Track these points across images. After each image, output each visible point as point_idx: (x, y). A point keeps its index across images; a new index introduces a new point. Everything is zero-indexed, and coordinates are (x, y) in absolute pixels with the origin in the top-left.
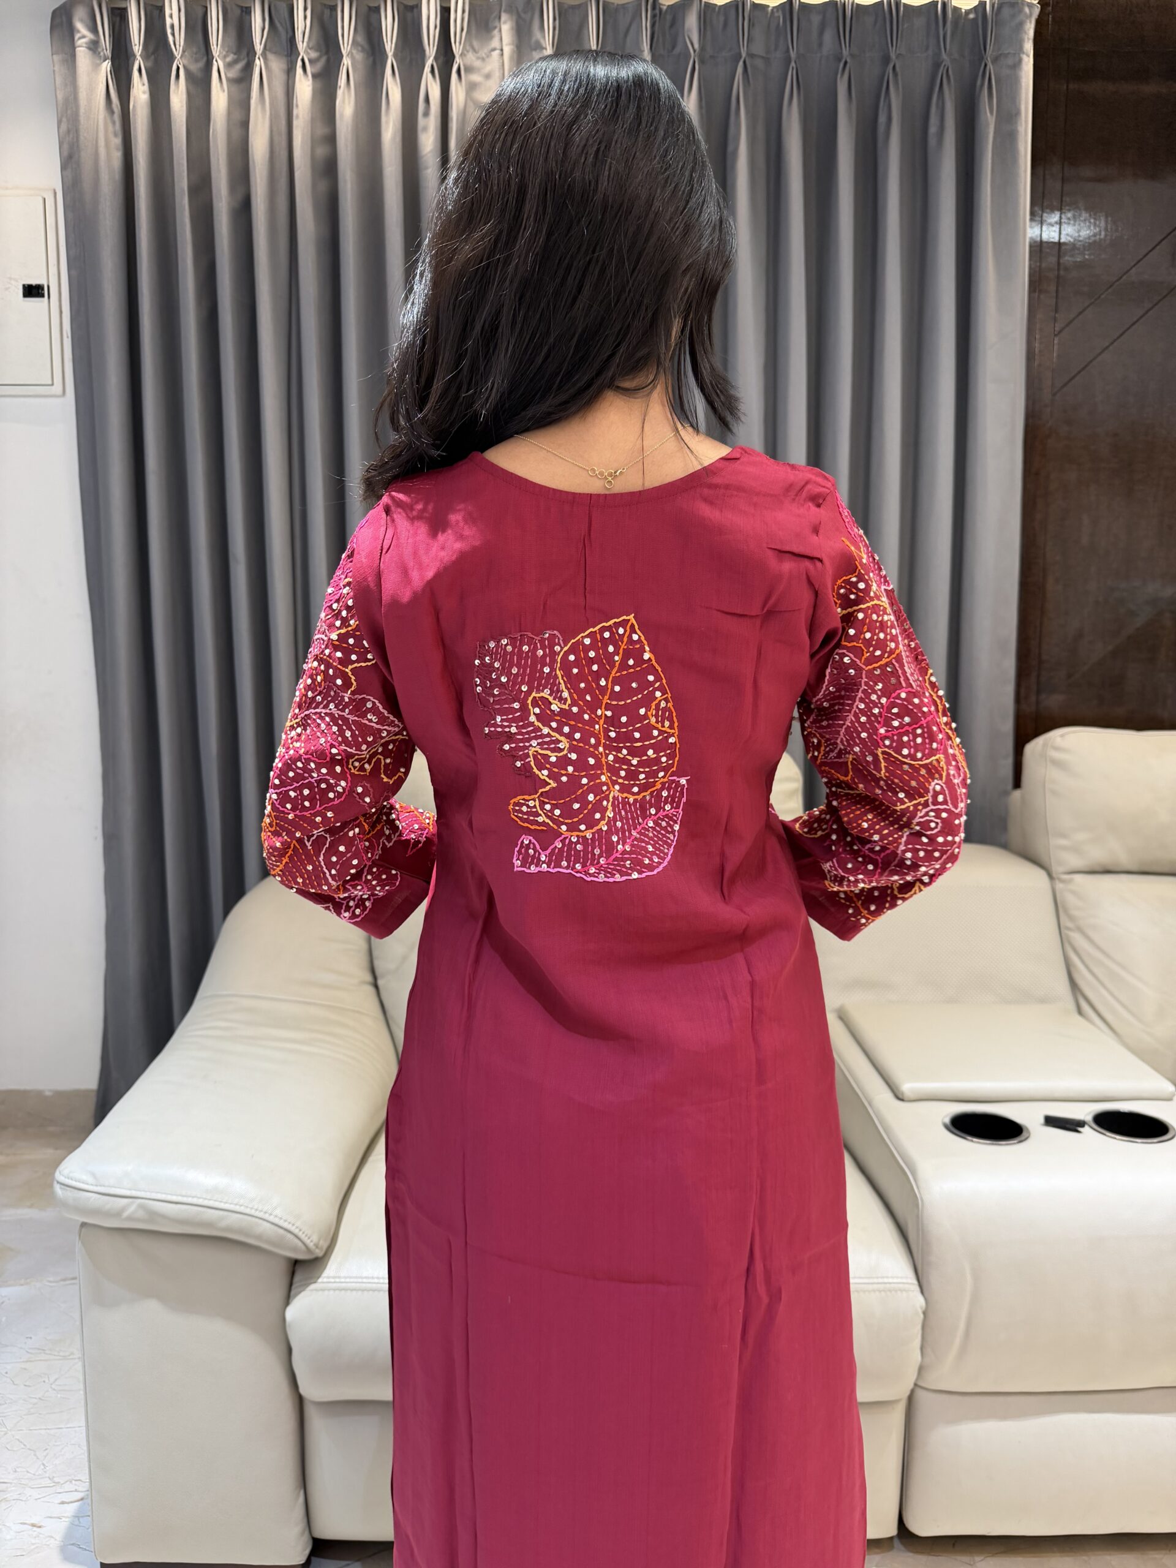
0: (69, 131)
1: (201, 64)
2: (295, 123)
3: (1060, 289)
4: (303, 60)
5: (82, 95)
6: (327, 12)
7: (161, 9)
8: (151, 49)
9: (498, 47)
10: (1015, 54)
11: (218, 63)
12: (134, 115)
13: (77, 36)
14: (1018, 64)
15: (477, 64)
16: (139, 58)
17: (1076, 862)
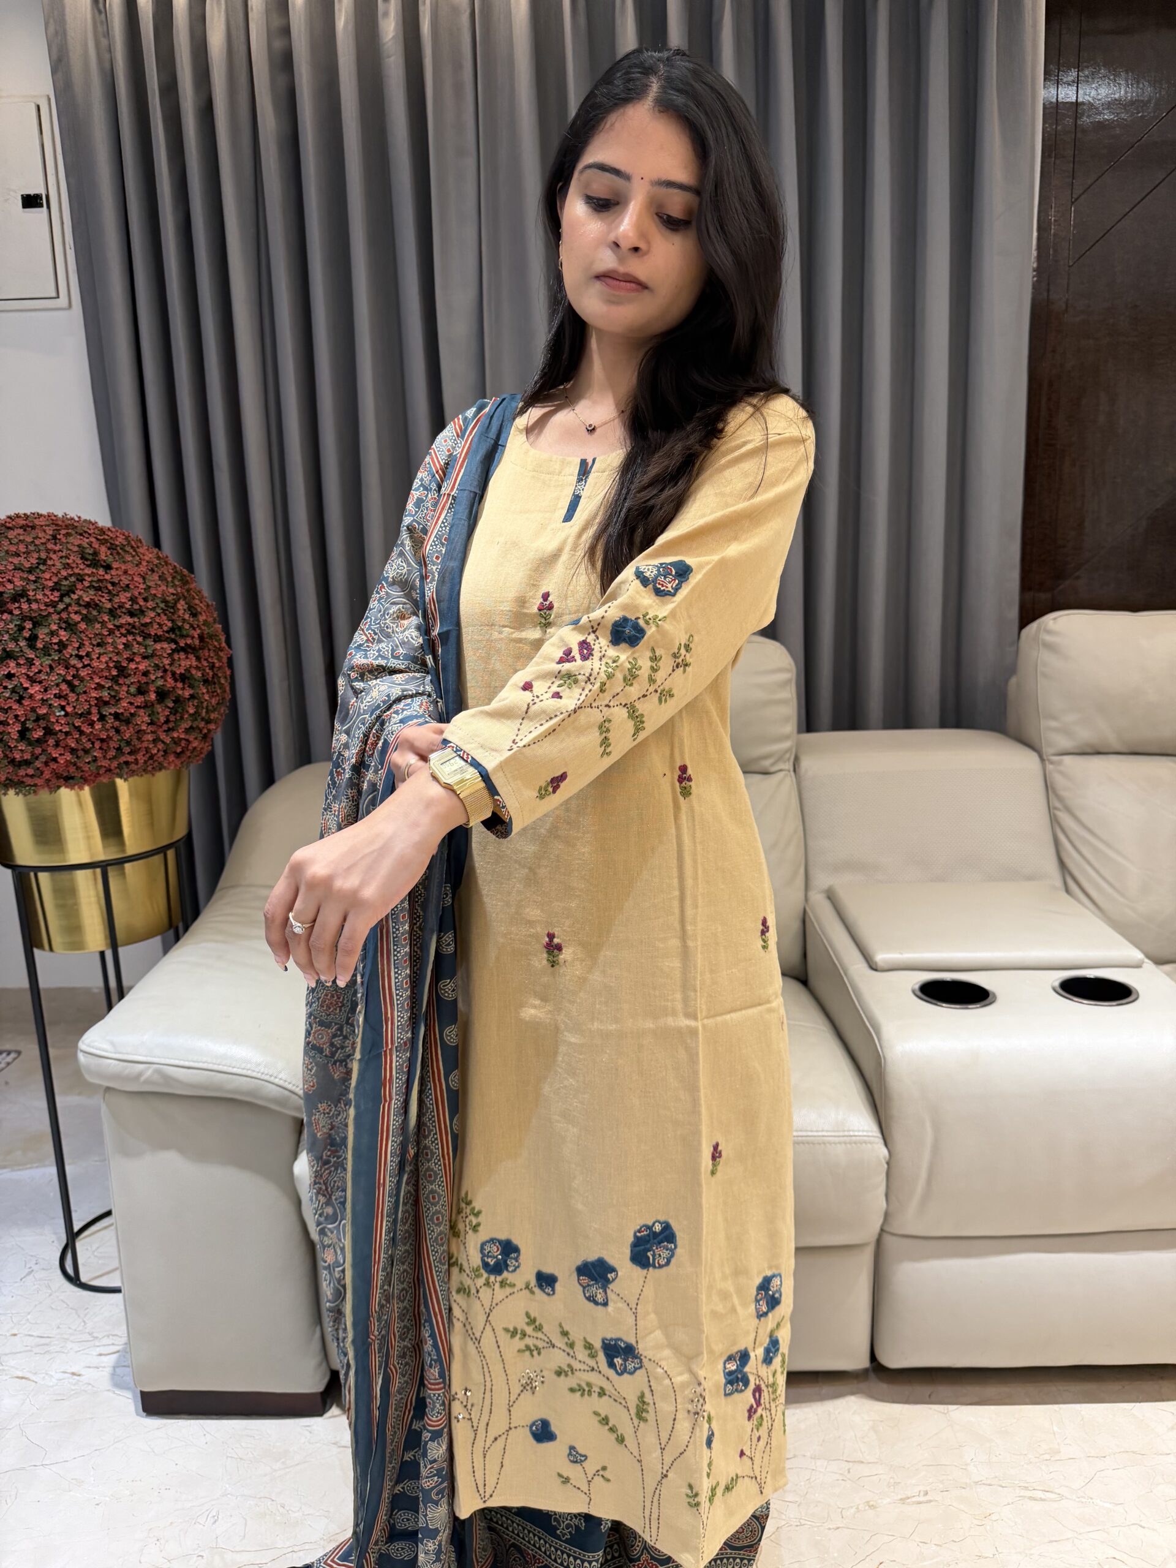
0: (56, 33)
3: (1076, 152)
17: (1066, 744)
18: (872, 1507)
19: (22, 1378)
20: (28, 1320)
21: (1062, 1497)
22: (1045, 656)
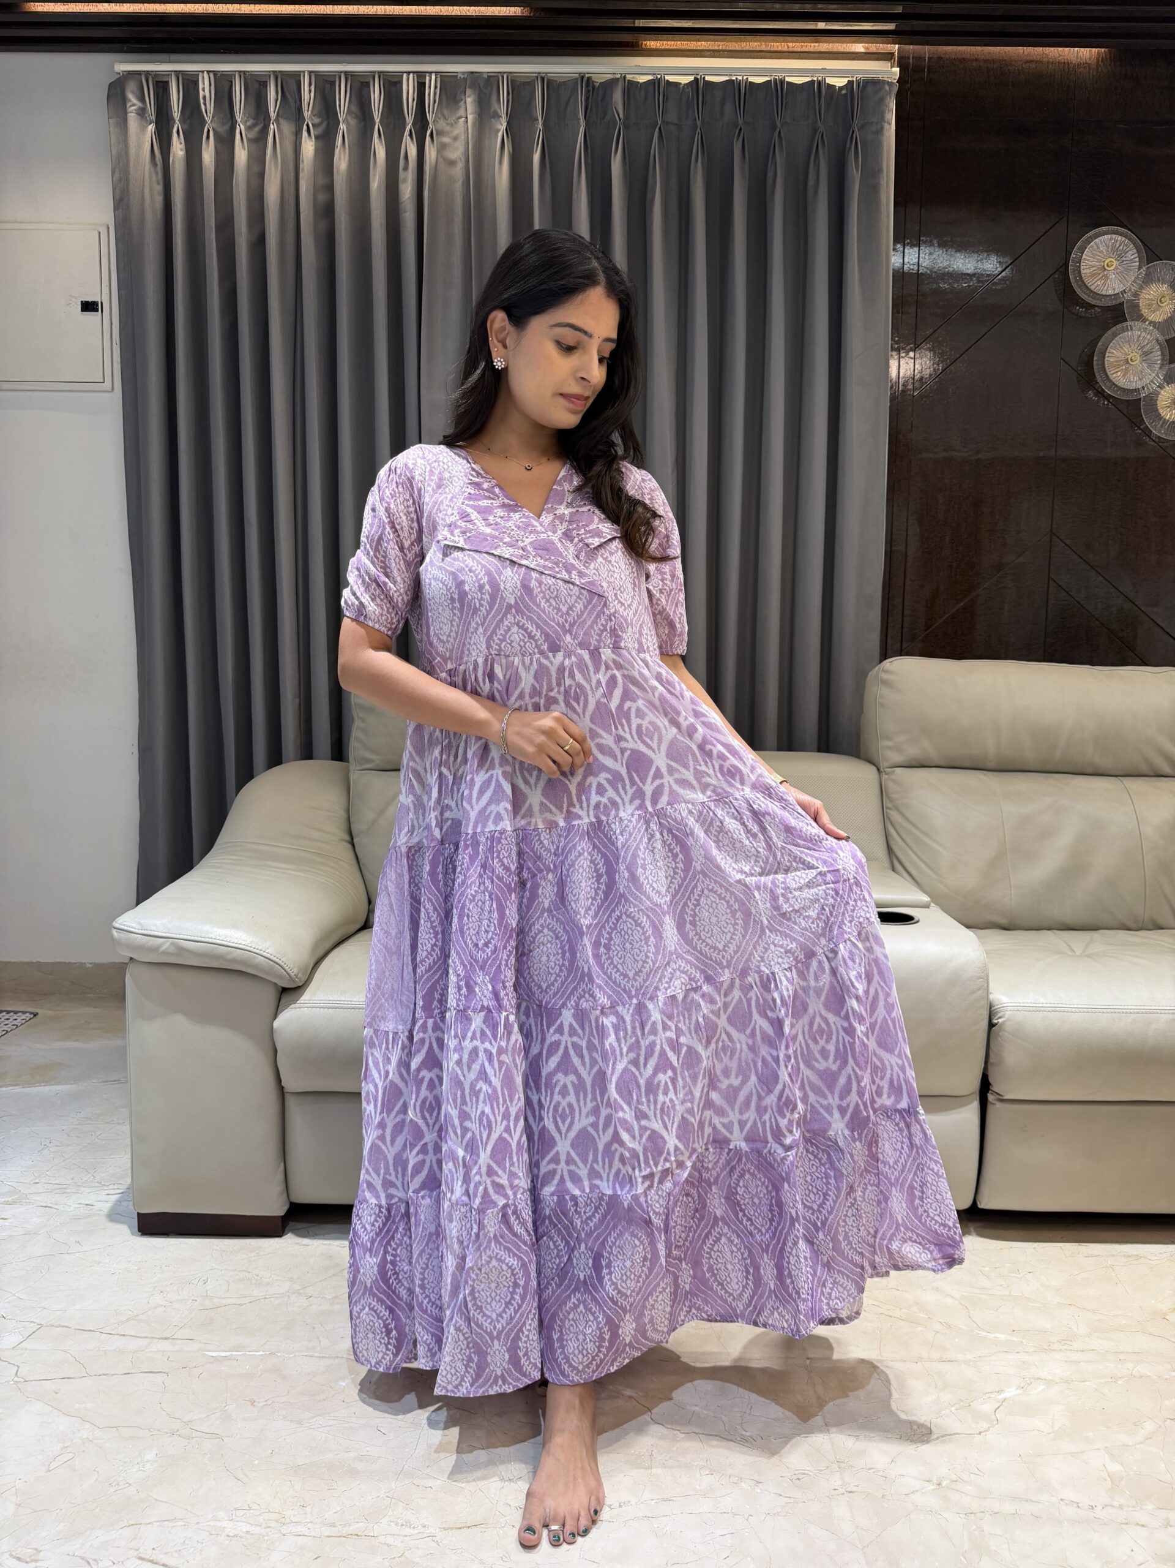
0: (120, 180)
1: (227, 127)
2: (301, 175)
3: (919, 310)
4: (308, 125)
5: (132, 151)
6: (328, 86)
7: (196, 83)
8: (187, 114)
9: (464, 115)
10: (877, 123)
11: (241, 127)
12: (173, 168)
13: (129, 105)
14: (880, 131)
15: (447, 128)
16: (177, 122)
17: (896, 757)
19: (46, 1207)
22: (883, 690)
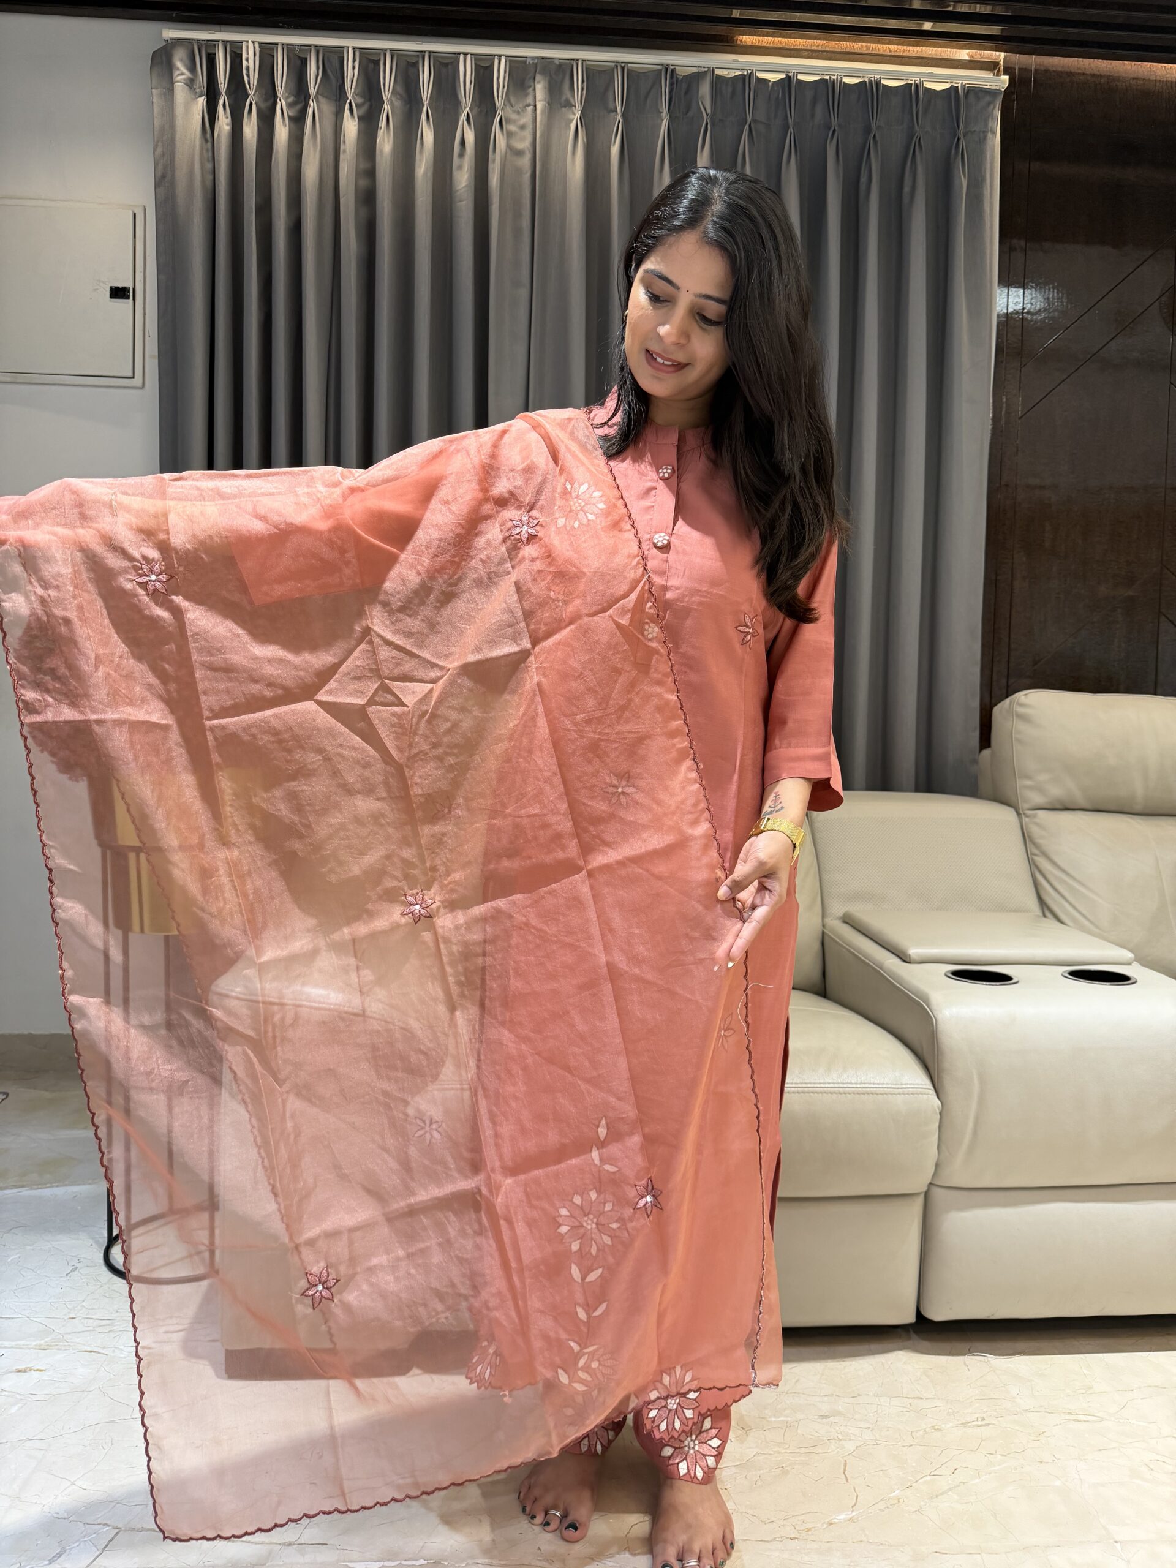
0: (163, 155)
2: (342, 157)
4: (350, 104)
5: (179, 122)
8: (232, 86)
9: (533, 103)
10: (984, 131)
11: (282, 103)
13: (176, 73)
14: (985, 139)
16: (224, 94)
17: (1040, 799)
18: (938, 1430)
19: (91, 1352)
20: (83, 1306)
21: (1102, 1419)
22: (1020, 725)
